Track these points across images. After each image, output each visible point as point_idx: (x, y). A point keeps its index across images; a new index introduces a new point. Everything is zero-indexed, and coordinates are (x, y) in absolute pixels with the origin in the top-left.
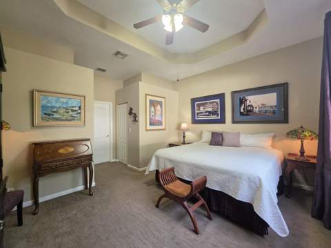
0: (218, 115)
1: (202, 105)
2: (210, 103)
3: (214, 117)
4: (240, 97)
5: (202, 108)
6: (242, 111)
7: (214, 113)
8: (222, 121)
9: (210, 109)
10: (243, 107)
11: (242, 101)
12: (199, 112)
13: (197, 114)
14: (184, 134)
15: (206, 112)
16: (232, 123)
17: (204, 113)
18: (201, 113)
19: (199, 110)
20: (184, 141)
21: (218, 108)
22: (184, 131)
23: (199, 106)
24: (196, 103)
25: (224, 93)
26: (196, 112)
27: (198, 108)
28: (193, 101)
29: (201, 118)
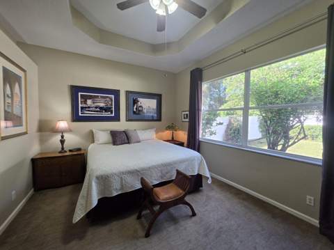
0: (112, 113)
1: (90, 97)
2: (102, 97)
3: (108, 114)
4: (133, 98)
5: (89, 102)
6: (135, 110)
7: (107, 109)
8: (117, 118)
9: (102, 105)
10: (135, 107)
11: (135, 102)
12: (84, 106)
13: (82, 108)
14: (62, 137)
15: (96, 108)
16: (127, 121)
17: (94, 109)
18: (89, 107)
19: (86, 103)
20: (63, 148)
21: (111, 105)
22: (62, 132)
23: (85, 98)
24: (80, 93)
25: (119, 91)
26: (80, 105)
27: (83, 100)
28: (75, 90)
29: (87, 114)
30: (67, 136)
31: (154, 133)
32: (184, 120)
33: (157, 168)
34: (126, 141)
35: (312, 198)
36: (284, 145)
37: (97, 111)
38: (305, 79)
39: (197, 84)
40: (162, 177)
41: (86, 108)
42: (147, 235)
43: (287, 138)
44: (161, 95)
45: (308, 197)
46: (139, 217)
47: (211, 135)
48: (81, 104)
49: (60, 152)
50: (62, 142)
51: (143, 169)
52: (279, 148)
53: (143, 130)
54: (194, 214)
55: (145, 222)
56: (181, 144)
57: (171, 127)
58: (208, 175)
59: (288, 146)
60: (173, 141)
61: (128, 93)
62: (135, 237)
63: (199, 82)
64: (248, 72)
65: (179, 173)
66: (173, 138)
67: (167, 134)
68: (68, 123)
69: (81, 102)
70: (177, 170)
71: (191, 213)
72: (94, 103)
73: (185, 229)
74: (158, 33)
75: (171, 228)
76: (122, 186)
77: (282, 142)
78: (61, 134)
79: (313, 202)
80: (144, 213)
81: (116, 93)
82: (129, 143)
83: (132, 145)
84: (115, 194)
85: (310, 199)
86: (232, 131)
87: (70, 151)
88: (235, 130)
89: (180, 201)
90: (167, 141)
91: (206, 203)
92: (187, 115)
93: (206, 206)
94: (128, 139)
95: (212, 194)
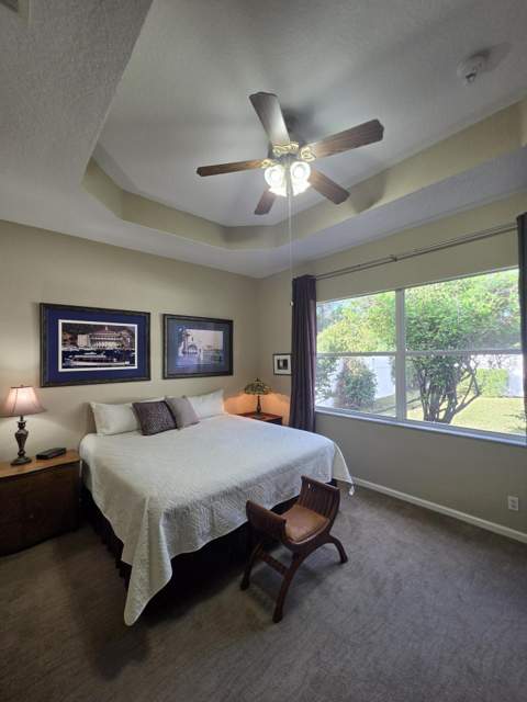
0: (132, 362)
1: (85, 330)
2: (111, 328)
3: (124, 366)
5: (82, 340)
7: (124, 355)
8: (143, 374)
9: (111, 346)
10: (182, 348)
11: (181, 337)
12: (71, 349)
13: (66, 354)
14: (21, 426)
15: (98, 352)
16: (164, 378)
17: (92, 355)
18: (82, 352)
19: (75, 344)
20: (21, 454)
21: (132, 345)
22: (22, 413)
23: (72, 332)
24: (61, 322)
25: (149, 314)
26: (61, 349)
27: (68, 336)
28: (50, 314)
29: (79, 367)
30: (32, 423)
31: (221, 400)
32: (277, 371)
33: (269, 479)
34: (172, 424)
35: (516, 499)
36: (447, 410)
37: (101, 361)
38: (471, 300)
39: (309, 304)
40: (277, 496)
41: (74, 353)
42: (278, 617)
43: (452, 396)
44: (231, 322)
45: (510, 498)
46: (245, 586)
47: (326, 398)
48: (64, 345)
49: (15, 464)
50: (21, 438)
51: (248, 485)
52: (442, 415)
53: (199, 395)
54: (344, 559)
55: (260, 592)
56: (278, 420)
57: (256, 387)
58: (349, 480)
59: (455, 412)
60: (258, 414)
61: (166, 318)
62: (256, 627)
63: (312, 302)
64: (400, 290)
65: (305, 481)
66: (259, 410)
67: (246, 401)
68: (35, 392)
69: (64, 340)
70: (303, 478)
71: (338, 558)
72: (93, 342)
73: (340, 590)
74: (256, 216)
75: (315, 594)
76: (213, 525)
77: (444, 405)
78: (18, 419)
79: (517, 505)
80: (254, 571)
81: (143, 319)
82: (176, 427)
83: (183, 431)
84: (201, 544)
85: (513, 501)
86: (351, 385)
87: (40, 457)
88: (356, 383)
89: (324, 537)
90: (246, 415)
91: (355, 534)
92: (285, 362)
93: (357, 538)
94: (174, 418)
95: (357, 514)
